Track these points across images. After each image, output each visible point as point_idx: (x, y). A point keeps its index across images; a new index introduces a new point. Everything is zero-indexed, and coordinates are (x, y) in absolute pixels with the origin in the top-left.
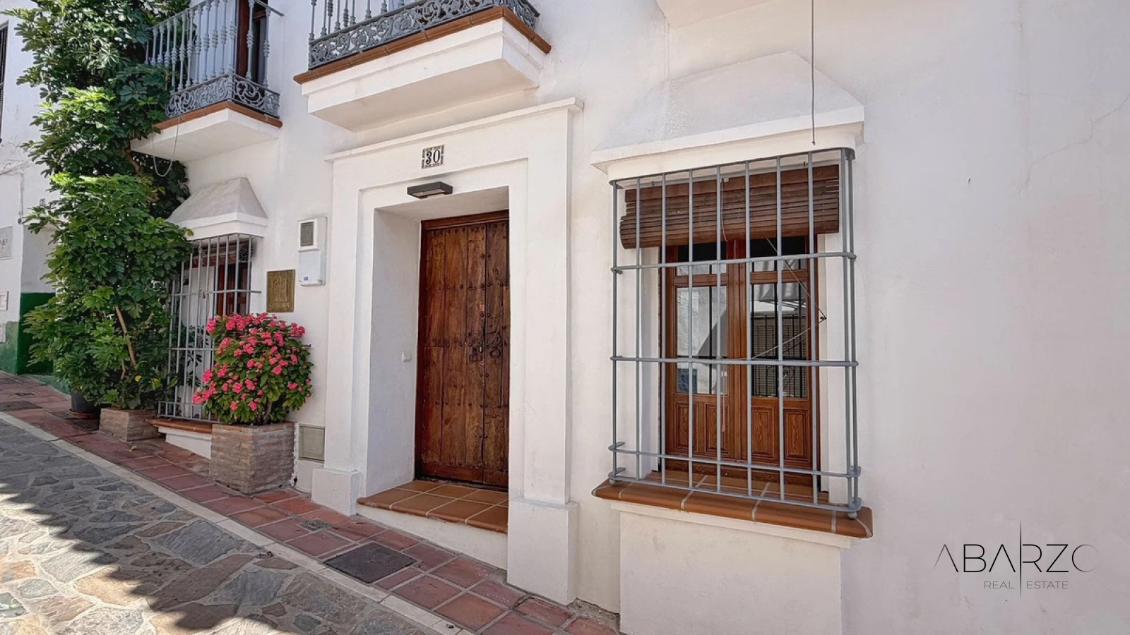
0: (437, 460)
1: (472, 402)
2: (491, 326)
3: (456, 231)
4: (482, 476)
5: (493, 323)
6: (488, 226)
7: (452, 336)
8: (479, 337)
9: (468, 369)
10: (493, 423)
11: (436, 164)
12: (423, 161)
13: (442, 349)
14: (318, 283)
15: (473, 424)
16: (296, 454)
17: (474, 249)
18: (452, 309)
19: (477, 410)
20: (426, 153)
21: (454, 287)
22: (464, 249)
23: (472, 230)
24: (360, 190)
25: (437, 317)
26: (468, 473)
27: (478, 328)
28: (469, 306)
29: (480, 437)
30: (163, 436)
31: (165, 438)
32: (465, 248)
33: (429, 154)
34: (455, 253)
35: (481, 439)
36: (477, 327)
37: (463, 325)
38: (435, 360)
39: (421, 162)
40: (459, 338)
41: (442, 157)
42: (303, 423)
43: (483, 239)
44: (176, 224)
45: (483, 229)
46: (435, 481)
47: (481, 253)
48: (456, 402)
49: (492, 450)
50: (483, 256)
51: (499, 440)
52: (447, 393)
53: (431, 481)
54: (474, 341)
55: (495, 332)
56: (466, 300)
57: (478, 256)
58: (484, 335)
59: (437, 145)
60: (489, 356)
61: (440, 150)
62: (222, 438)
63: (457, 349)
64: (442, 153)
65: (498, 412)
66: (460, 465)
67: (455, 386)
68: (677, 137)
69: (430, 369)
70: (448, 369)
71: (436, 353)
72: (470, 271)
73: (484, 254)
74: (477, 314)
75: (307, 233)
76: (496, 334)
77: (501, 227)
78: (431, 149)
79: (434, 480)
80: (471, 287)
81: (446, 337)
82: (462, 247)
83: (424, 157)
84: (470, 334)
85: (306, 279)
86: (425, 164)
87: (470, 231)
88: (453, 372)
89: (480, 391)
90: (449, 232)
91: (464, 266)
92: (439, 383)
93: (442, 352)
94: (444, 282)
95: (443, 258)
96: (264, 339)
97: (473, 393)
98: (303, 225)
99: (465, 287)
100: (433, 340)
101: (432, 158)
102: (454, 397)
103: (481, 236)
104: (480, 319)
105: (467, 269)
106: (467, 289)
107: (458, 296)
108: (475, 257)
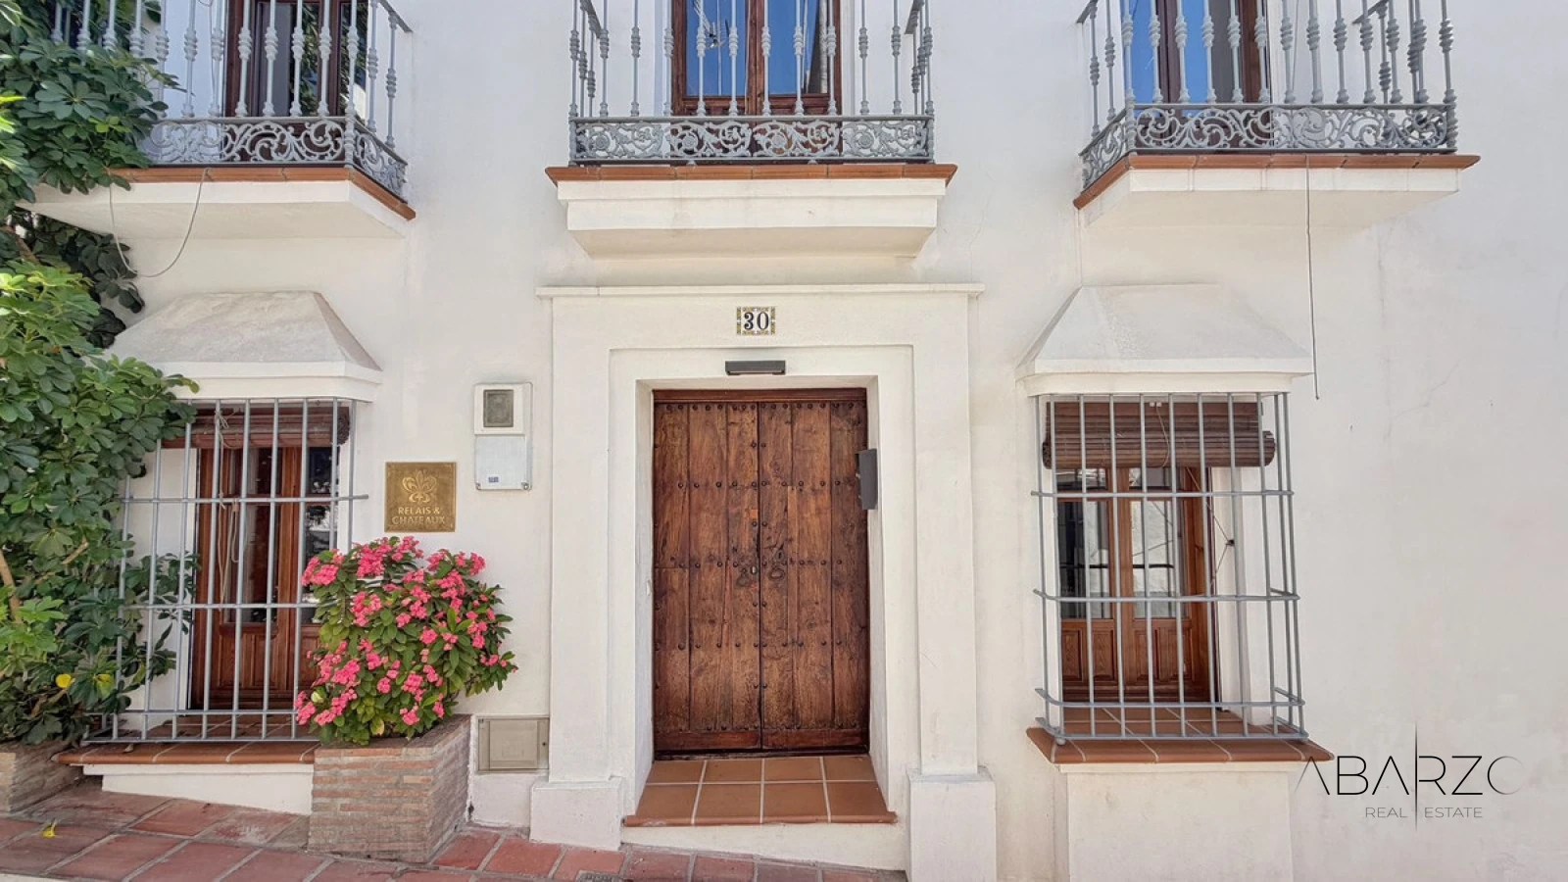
0: (683, 728)
1: (741, 641)
2: (769, 538)
3: (708, 408)
4: (761, 739)
5: (772, 534)
6: (759, 406)
7: (705, 553)
8: (751, 554)
9: (734, 597)
10: (775, 666)
11: (762, 332)
12: (739, 325)
13: (687, 571)
14: (520, 487)
15: (743, 671)
16: (472, 767)
17: (740, 434)
18: (704, 515)
19: (750, 653)
20: (743, 314)
21: (707, 484)
22: (722, 433)
23: (735, 409)
24: (611, 350)
25: (678, 524)
26: (738, 738)
27: (750, 543)
28: (733, 511)
29: (756, 687)
30: (98, 779)
31: (101, 784)
32: (724, 432)
33: (749, 315)
34: (707, 439)
35: (758, 690)
36: (746, 541)
37: (723, 538)
38: (676, 587)
39: (735, 326)
40: (717, 553)
41: (773, 324)
42: (486, 713)
43: (753, 422)
44: (156, 367)
45: (753, 408)
46: (687, 759)
47: (751, 441)
48: (714, 643)
49: (775, 703)
50: (753, 445)
51: (785, 688)
52: (699, 632)
53: (681, 759)
54: (742, 559)
55: (775, 546)
56: (727, 504)
57: (746, 444)
58: (758, 550)
59: (766, 306)
60: (767, 579)
61: (769, 314)
62: (345, 772)
63: (714, 570)
64: (773, 317)
65: (782, 652)
66: (724, 729)
67: (712, 622)
68: (1136, 358)
69: (666, 601)
70: (699, 598)
71: (676, 578)
72: (732, 463)
73: (756, 442)
74: (746, 522)
75: (497, 408)
76: (775, 549)
77: (783, 409)
78: (753, 309)
79: (685, 757)
80: (735, 484)
81: (694, 553)
82: (719, 432)
83: (739, 318)
84: (735, 550)
85: (495, 480)
86: (743, 329)
87: (731, 409)
88: (709, 602)
89: (753, 625)
90: (695, 408)
91: (722, 457)
92: (684, 618)
93: (687, 576)
94: (689, 477)
95: (685, 443)
96: (446, 590)
97: (742, 630)
98: (489, 395)
99: (724, 485)
100: (672, 559)
101: (755, 321)
102: (711, 636)
103: (749, 417)
104: (750, 530)
105: (727, 461)
106: (730, 487)
107: (713, 497)
108: (741, 445)
